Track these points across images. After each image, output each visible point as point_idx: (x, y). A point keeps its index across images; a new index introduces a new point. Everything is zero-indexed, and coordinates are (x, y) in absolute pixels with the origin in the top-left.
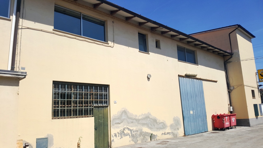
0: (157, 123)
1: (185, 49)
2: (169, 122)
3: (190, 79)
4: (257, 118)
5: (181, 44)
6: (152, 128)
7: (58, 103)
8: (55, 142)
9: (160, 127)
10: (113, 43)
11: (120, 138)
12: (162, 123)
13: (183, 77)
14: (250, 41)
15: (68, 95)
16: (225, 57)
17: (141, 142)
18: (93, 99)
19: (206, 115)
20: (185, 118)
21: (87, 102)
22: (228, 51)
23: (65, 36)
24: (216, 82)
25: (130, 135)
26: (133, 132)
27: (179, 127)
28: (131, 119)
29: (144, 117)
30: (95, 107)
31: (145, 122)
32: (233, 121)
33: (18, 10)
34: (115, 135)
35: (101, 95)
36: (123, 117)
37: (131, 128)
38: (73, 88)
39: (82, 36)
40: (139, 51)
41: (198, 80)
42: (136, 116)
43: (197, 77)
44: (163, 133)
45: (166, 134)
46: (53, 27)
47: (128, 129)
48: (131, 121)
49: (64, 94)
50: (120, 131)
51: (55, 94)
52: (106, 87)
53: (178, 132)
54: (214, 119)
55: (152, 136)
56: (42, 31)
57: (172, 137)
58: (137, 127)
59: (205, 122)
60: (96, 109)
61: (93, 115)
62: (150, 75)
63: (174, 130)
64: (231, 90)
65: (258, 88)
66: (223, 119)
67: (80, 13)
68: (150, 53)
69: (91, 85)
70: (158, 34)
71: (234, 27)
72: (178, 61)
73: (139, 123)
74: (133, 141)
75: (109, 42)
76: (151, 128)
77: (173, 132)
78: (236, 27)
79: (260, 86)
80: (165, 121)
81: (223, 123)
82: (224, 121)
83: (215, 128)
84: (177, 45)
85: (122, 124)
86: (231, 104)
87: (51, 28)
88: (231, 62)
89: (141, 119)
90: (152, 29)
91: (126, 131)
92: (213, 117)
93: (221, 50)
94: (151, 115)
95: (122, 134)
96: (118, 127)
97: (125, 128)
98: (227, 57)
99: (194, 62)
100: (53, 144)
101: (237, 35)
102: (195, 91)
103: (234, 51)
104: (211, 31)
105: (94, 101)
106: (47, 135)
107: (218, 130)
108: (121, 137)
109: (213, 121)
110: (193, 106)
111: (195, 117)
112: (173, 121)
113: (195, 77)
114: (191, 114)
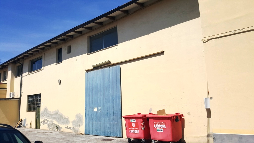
0: (62, 118)
2: (72, 118)
6: (59, 122)
12: (66, 118)
17: (52, 130)
19: (121, 113)
20: (87, 115)
24: (162, 53)
25: (47, 124)
26: (49, 122)
27: (81, 124)
28: (48, 113)
35: (39, 100)
36: (45, 113)
38: (32, 98)
42: (51, 112)
44: (66, 127)
50: (43, 120)
53: (79, 129)
55: (58, 128)
57: (73, 132)
62: (59, 80)
68: (62, 61)
70: (70, 40)
73: (52, 117)
74: (48, 128)
75: (42, 67)
77: (74, 127)
80: (68, 117)
85: (44, 117)
89: (53, 114)
94: (59, 112)
100: (26, 122)
106: (25, 118)
108: (43, 124)
110: (99, 101)
111: (99, 116)
112: (76, 118)
113: (108, 64)
114: (95, 111)
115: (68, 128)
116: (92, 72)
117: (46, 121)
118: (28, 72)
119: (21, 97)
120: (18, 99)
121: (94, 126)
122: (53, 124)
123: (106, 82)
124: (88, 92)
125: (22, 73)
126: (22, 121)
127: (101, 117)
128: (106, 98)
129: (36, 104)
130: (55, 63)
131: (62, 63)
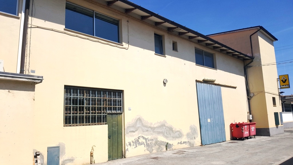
0: (173, 131)
1: (203, 51)
2: (186, 131)
3: (208, 85)
4: (278, 127)
5: (199, 47)
6: (168, 137)
7: (70, 109)
8: (67, 151)
9: (176, 136)
10: (127, 45)
11: (135, 148)
12: (178, 131)
13: (201, 82)
14: (272, 44)
15: (80, 100)
16: (245, 61)
17: (156, 152)
18: (106, 105)
19: (224, 124)
20: (202, 126)
21: (99, 109)
22: (249, 55)
23: (77, 36)
24: (235, 88)
25: (145, 144)
26: (148, 141)
27: (196, 136)
28: (146, 127)
29: (160, 125)
30: (108, 114)
31: (161, 131)
32: (253, 130)
33: (27, 7)
34: (129, 144)
35: (115, 101)
36: (138, 125)
37: (146, 137)
38: (85, 94)
39: (95, 36)
40: (155, 54)
41: (216, 86)
42: (151, 124)
43: (216, 82)
44: (180, 142)
45: (182, 144)
46: (64, 27)
47: (143, 138)
48: (146, 129)
49: (77, 100)
50: (135, 139)
51: (66, 99)
52: (120, 93)
53: (194, 142)
54: (232, 128)
55: (167, 146)
56: (52, 30)
57: (188, 147)
58: (152, 136)
59: (222, 131)
60: (109, 116)
61: (106, 123)
62: (166, 80)
63: (191, 139)
64: (251, 96)
65: (279, 95)
66: (243, 128)
67: (93, 11)
68: (166, 55)
69: (104, 90)
70: (175, 35)
71: (256, 29)
72: (196, 65)
73: (154, 132)
74: (148, 150)
75: (124, 43)
76: (166, 137)
77: (190, 141)
78: (257, 29)
79: (282, 92)
80: (181, 130)
81: (242, 132)
82: (243, 130)
83: (234, 138)
84: (195, 48)
85: (136, 133)
86: (250, 112)
87: (62, 27)
88: (251, 66)
89: (156, 127)
90: (169, 30)
91: (141, 140)
92: (232, 125)
93: (241, 54)
94: (167, 123)
95: (137, 142)
96: (133, 136)
97: (139, 137)
98: (247, 61)
99: (212, 65)
100: (65, 153)
101: (259, 37)
102: (213, 98)
103: (255, 55)
104: (231, 32)
105: (107, 108)
106: (58, 144)
107: (236, 139)
108: (135, 146)
109: (231, 130)
110: (211, 114)
111: (212, 126)
112: (190, 130)
114: (209, 122)
116: (202, 84)
121: (209, 136)
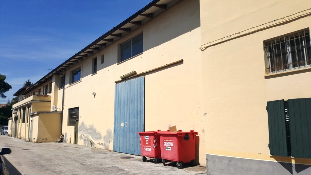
0: (96, 133)
3: (127, 81)
9: (97, 137)
17: (87, 145)
20: (115, 131)
23: (71, 86)
24: (181, 62)
25: (84, 139)
27: (110, 140)
29: (90, 127)
30: (76, 120)
34: (79, 137)
42: (87, 126)
43: (138, 73)
48: (85, 130)
50: (81, 135)
53: (109, 145)
57: (104, 149)
61: (75, 125)
62: (94, 93)
63: (106, 142)
68: (97, 72)
72: (118, 64)
73: (87, 132)
74: (84, 143)
80: (101, 132)
89: (88, 129)
100: (67, 137)
108: (81, 139)
110: (125, 116)
111: (125, 131)
112: (107, 133)
113: (133, 75)
114: (122, 127)
115: (100, 144)
116: (120, 83)
117: (83, 136)
118: (69, 84)
119: (63, 111)
120: (60, 113)
121: (121, 142)
122: (88, 140)
123: (131, 95)
124: (117, 106)
125: (64, 85)
126: (63, 135)
127: (127, 133)
128: (131, 113)
129: (75, 118)
130: (91, 74)
131: (96, 74)
